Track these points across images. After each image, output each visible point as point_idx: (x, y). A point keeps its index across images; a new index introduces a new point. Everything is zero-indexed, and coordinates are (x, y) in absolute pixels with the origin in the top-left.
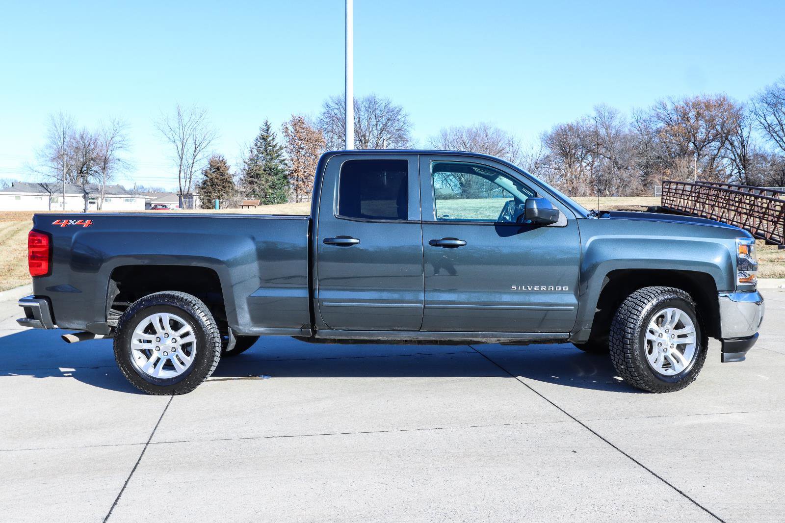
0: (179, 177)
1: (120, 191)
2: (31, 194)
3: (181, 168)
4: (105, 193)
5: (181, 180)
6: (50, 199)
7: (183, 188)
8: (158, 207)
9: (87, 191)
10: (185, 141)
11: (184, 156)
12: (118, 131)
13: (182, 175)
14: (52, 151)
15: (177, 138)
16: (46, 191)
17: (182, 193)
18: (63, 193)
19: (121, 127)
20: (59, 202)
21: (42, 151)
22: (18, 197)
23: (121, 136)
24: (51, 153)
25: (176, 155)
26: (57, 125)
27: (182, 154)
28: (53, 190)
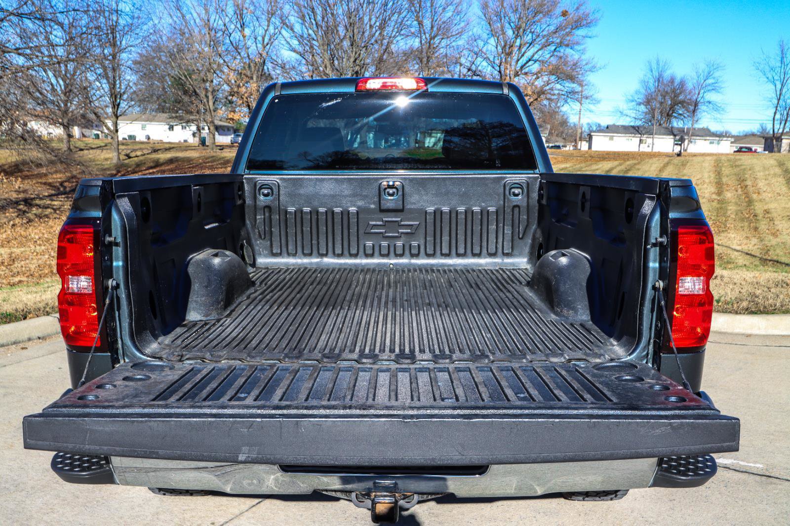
0: (774, 119)
1: (706, 133)
2: (623, 135)
3: (776, 109)
4: (692, 135)
5: (776, 122)
6: (640, 140)
7: (776, 131)
8: (743, 150)
9: (675, 133)
10: (785, 81)
11: (782, 97)
12: (712, 73)
13: (778, 116)
14: (642, 96)
15: (776, 78)
16: (636, 132)
17: (775, 135)
18: (652, 134)
19: (715, 69)
20: (647, 143)
21: (632, 96)
22: (611, 138)
23: (714, 78)
24: (641, 98)
25: (774, 95)
26: (654, 70)
27: (780, 94)
28: (644, 132)
